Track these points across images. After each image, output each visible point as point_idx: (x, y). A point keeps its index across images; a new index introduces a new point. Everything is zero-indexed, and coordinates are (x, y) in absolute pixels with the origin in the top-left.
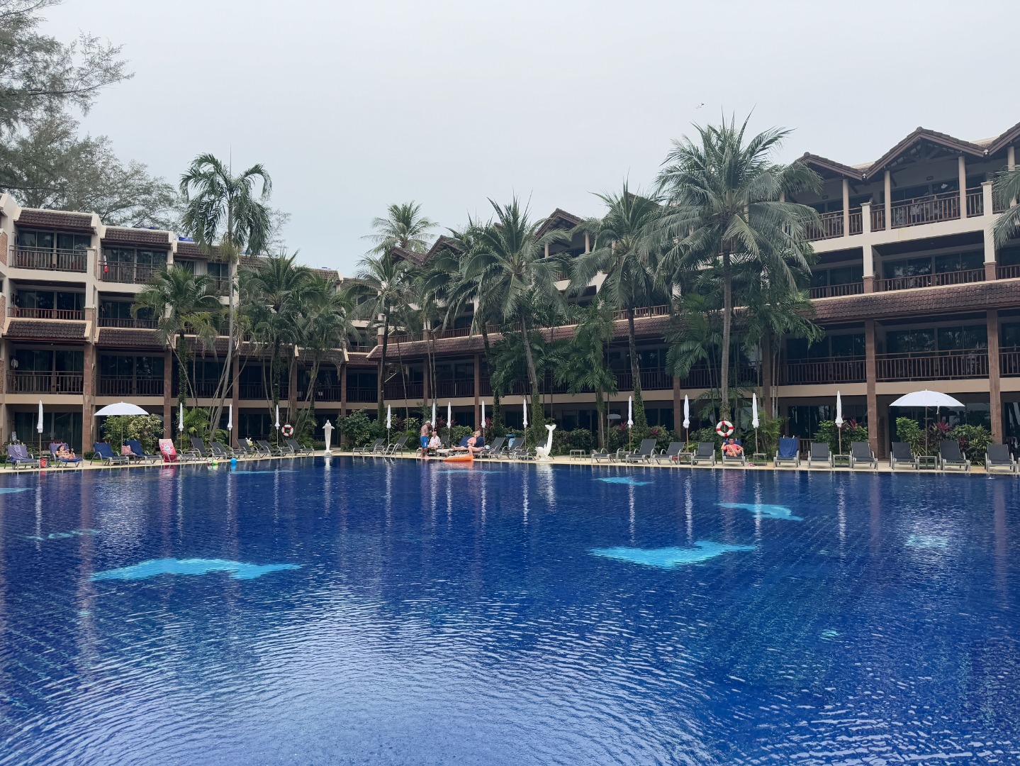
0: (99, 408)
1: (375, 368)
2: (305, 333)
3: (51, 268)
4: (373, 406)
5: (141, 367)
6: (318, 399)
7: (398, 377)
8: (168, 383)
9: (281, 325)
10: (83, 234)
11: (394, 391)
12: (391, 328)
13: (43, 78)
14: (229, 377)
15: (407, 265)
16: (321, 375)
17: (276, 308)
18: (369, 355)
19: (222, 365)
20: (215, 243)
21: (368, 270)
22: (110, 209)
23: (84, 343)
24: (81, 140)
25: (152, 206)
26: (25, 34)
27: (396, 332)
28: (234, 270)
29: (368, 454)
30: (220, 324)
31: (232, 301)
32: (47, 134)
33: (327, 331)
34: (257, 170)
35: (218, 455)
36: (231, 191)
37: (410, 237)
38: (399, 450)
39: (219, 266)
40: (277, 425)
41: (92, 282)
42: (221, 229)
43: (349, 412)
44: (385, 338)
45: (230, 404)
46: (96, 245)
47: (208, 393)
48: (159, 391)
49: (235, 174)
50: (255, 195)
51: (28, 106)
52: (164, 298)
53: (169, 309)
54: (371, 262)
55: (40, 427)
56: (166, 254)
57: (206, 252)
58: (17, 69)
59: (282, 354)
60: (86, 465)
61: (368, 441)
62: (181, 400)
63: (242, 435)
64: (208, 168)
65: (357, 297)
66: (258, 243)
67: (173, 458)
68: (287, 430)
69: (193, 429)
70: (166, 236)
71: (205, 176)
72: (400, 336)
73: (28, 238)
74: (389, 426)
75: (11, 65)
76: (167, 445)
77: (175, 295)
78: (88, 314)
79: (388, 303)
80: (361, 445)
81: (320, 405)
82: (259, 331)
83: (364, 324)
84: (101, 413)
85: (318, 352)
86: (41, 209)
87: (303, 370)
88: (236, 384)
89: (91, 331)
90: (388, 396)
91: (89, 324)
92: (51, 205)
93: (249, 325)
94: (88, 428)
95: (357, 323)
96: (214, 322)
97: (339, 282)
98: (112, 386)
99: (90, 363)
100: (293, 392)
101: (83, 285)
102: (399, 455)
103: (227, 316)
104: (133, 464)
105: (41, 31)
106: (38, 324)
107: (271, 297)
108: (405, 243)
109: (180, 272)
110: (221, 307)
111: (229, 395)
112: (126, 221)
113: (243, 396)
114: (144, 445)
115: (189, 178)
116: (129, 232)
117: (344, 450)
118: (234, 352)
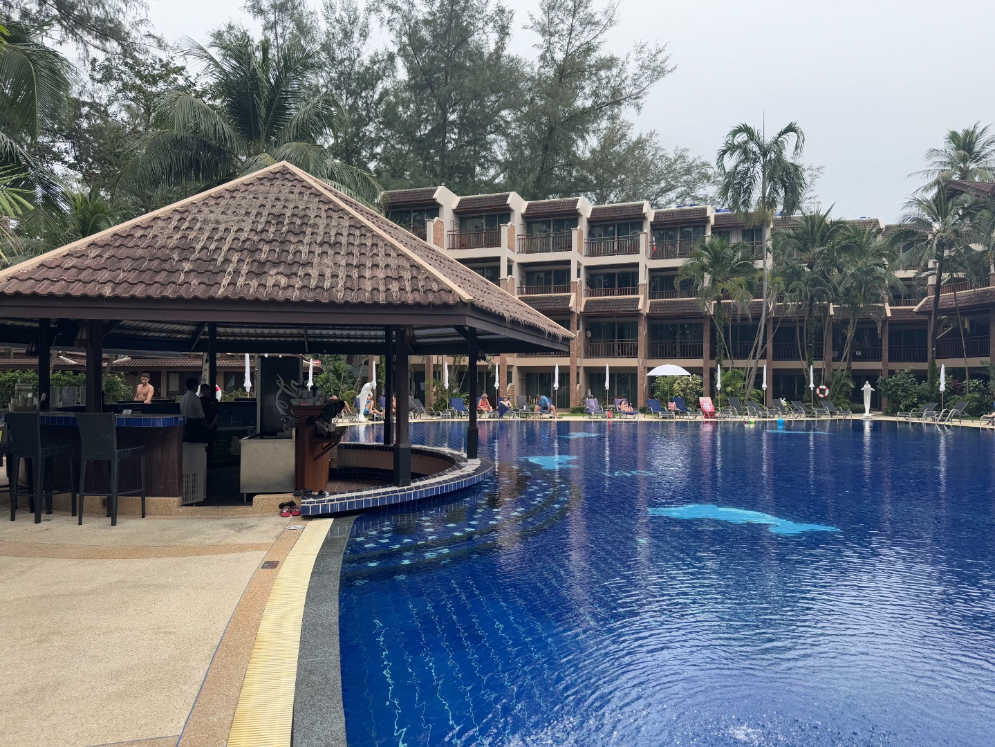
0: (650, 369)
1: (925, 323)
2: (841, 289)
3: (613, 253)
4: (923, 366)
5: (683, 334)
6: (856, 359)
7: (955, 332)
8: (706, 346)
9: (816, 283)
10: (636, 220)
11: (948, 348)
12: (945, 276)
13: (606, 92)
14: (763, 339)
15: (967, 198)
16: (858, 334)
17: (810, 267)
18: (916, 308)
19: (755, 328)
20: (751, 210)
21: (915, 211)
22: (658, 195)
23: (637, 314)
24: (634, 139)
25: (691, 185)
26: (592, 59)
27: (952, 280)
28: (768, 234)
29: (915, 420)
30: (754, 289)
31: (766, 264)
32: (611, 139)
33: (867, 286)
34: (791, 129)
35: (754, 414)
36: (765, 155)
37: (972, 166)
38: (956, 417)
39: (753, 232)
40: (812, 385)
41: (644, 261)
42: (756, 195)
43: (891, 373)
44: (938, 288)
45: (764, 365)
46: (647, 229)
47: (744, 356)
48: (698, 354)
49: (768, 137)
50: (788, 155)
51: (597, 117)
52: (703, 268)
53: (707, 277)
54: (920, 203)
55: (607, 385)
56: (704, 227)
57: (741, 220)
58: (587, 91)
59: (816, 313)
60: (641, 418)
61: (915, 405)
62: (719, 362)
63: (776, 396)
64: (742, 137)
65: (901, 245)
66: (792, 203)
67: (712, 415)
68: (822, 391)
69: (729, 389)
70: (705, 210)
71: (739, 146)
72: (956, 284)
73: (598, 230)
74: (942, 388)
75: (583, 88)
76: (706, 403)
77: (712, 265)
78: (641, 289)
79: (941, 246)
80: (907, 409)
81: (857, 365)
82: (793, 291)
83: (910, 274)
84: (652, 373)
85: (855, 309)
86: (606, 205)
87: (839, 327)
88: (770, 346)
89: (644, 304)
90: (941, 355)
91: (641, 297)
92: (614, 200)
93: (782, 286)
94: (642, 386)
95: (900, 274)
96: (750, 286)
97: (880, 231)
98: (660, 351)
99: (643, 331)
100: (828, 351)
101: (636, 265)
102: (956, 423)
103: (761, 279)
104: (678, 419)
105: (603, 53)
106: (604, 301)
107: (805, 256)
108: (965, 174)
109: (717, 241)
110: (755, 271)
111: (763, 356)
112: (671, 203)
113: (776, 357)
114: (687, 402)
115: (724, 152)
116: (672, 212)
117: (887, 414)
118: (767, 314)
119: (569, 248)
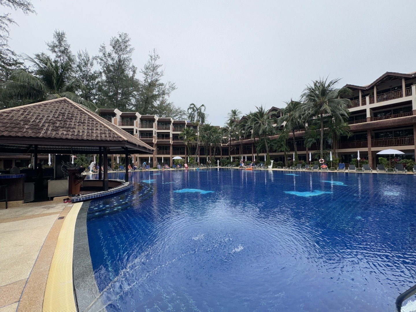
0: (173, 157)
1: (228, 148)
2: (213, 140)
3: (164, 130)
4: (228, 156)
5: (180, 149)
6: (216, 155)
7: (234, 150)
8: (186, 152)
9: (208, 139)
10: (169, 122)
11: (233, 153)
12: (232, 138)
13: (161, 91)
14: (198, 151)
15: (235, 123)
16: (216, 149)
17: (207, 135)
18: (227, 145)
19: (196, 148)
20: (195, 122)
21: (226, 125)
22: (174, 117)
23: (170, 144)
24: (168, 103)
25: (181, 115)
26: (158, 83)
27: (233, 139)
28: (198, 127)
29: (227, 167)
30: (196, 139)
31: (198, 134)
32: (162, 102)
33: (218, 140)
34: (203, 105)
35: (196, 167)
36: (197, 110)
37: (236, 117)
38: (234, 167)
39: (195, 127)
40: (207, 161)
41: (171, 132)
42: (196, 119)
43: (222, 158)
44: (230, 141)
45: (198, 156)
46: (172, 124)
47: (194, 154)
48: (184, 154)
49: (198, 106)
50: (202, 111)
51: (159, 97)
52: (185, 134)
53: (186, 136)
54: (227, 123)
55: (163, 161)
56: (185, 125)
57: (193, 124)
58: (156, 90)
59: (208, 145)
60: (171, 169)
61: (227, 164)
62: (188, 156)
63: (200, 163)
64: (192, 106)
65: (224, 132)
66: (203, 121)
67: (187, 168)
68: (210, 162)
69: (191, 162)
70: (185, 121)
71: (192, 108)
72: (234, 140)
73: (160, 124)
74: (232, 161)
75: (155, 89)
76: (186, 165)
77: (187, 134)
78: (171, 138)
79: (231, 132)
80: (226, 165)
81: (216, 156)
82: (203, 140)
83: (226, 138)
84: (173, 159)
85: (216, 145)
86: (161, 118)
87: (213, 148)
88: (199, 152)
89: (171, 142)
90: (231, 154)
91: (171, 140)
92: (164, 117)
93: (201, 139)
94: (171, 162)
95: (224, 138)
96: (195, 139)
97: (220, 128)
98: (175, 153)
99: (171, 148)
100: (211, 154)
101: (169, 133)
102: (234, 168)
103: (197, 137)
104: (180, 169)
105: (160, 82)
106: (162, 141)
107: (206, 133)
108: (235, 118)
109: (187, 128)
110: (196, 135)
111: (198, 155)
112: (177, 119)
113: (200, 155)
114: (182, 165)
115: (189, 109)
116: (178, 121)
117: (222, 166)
118: (198, 145)
119: (152, 127)
